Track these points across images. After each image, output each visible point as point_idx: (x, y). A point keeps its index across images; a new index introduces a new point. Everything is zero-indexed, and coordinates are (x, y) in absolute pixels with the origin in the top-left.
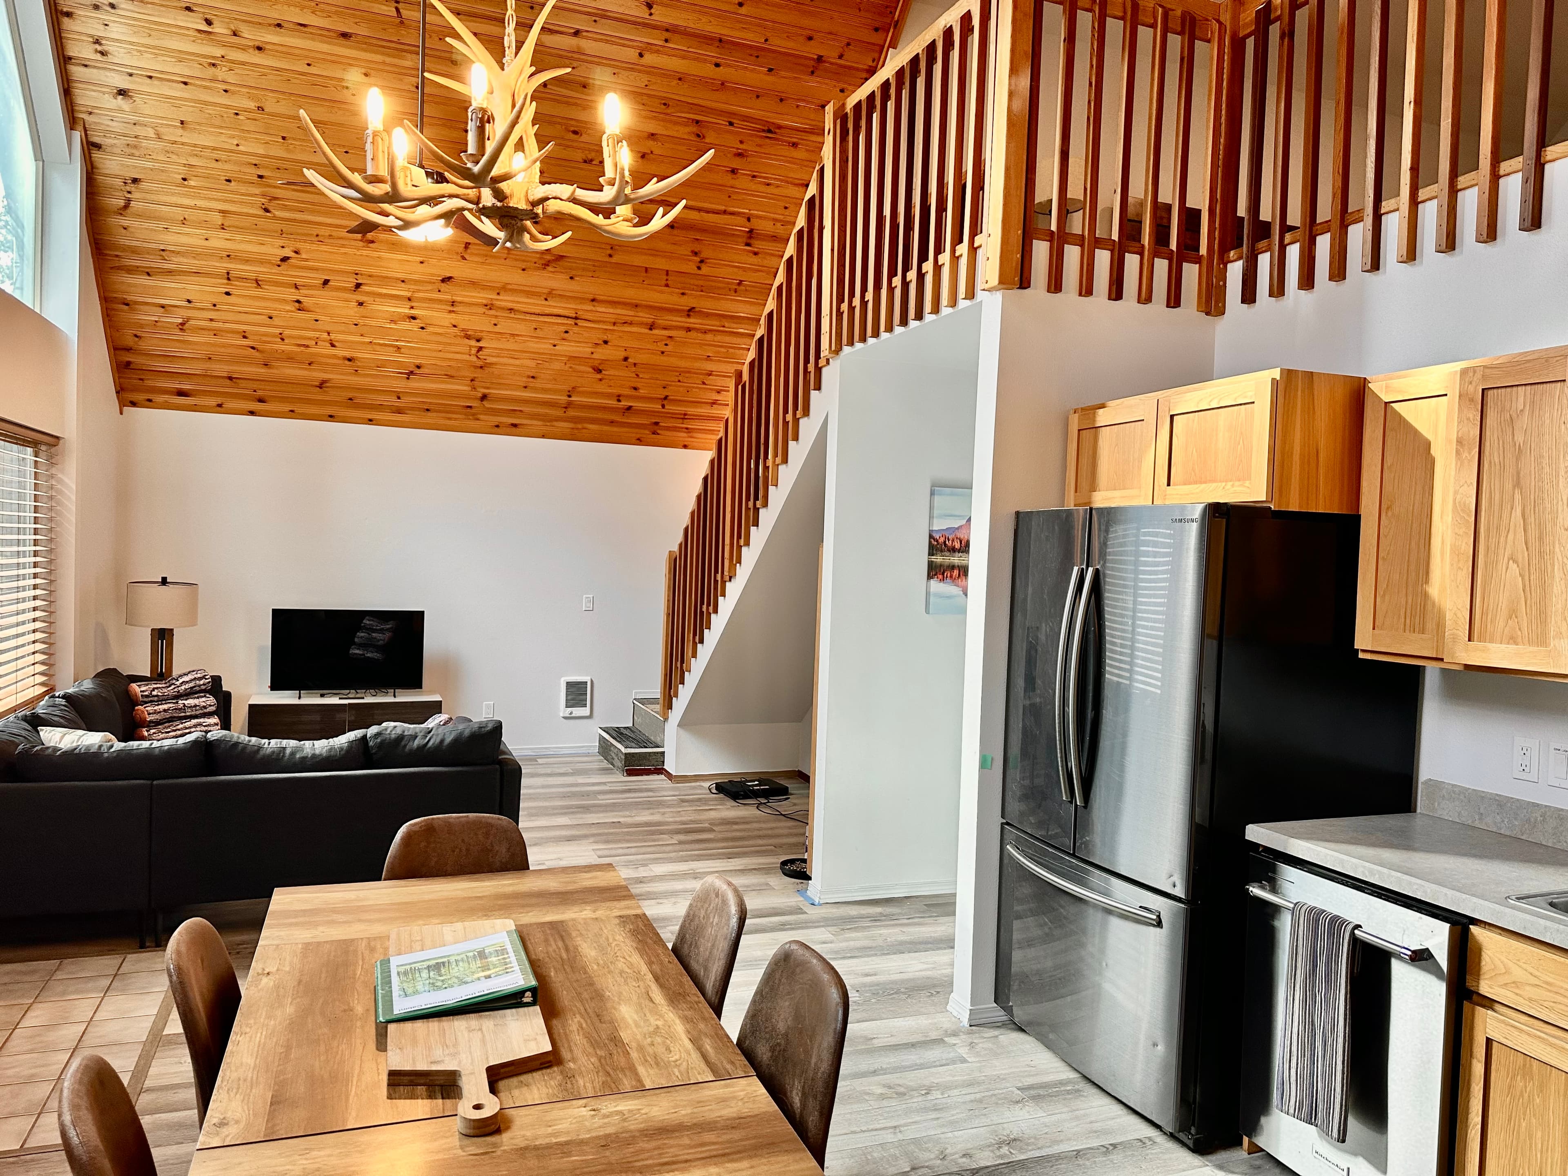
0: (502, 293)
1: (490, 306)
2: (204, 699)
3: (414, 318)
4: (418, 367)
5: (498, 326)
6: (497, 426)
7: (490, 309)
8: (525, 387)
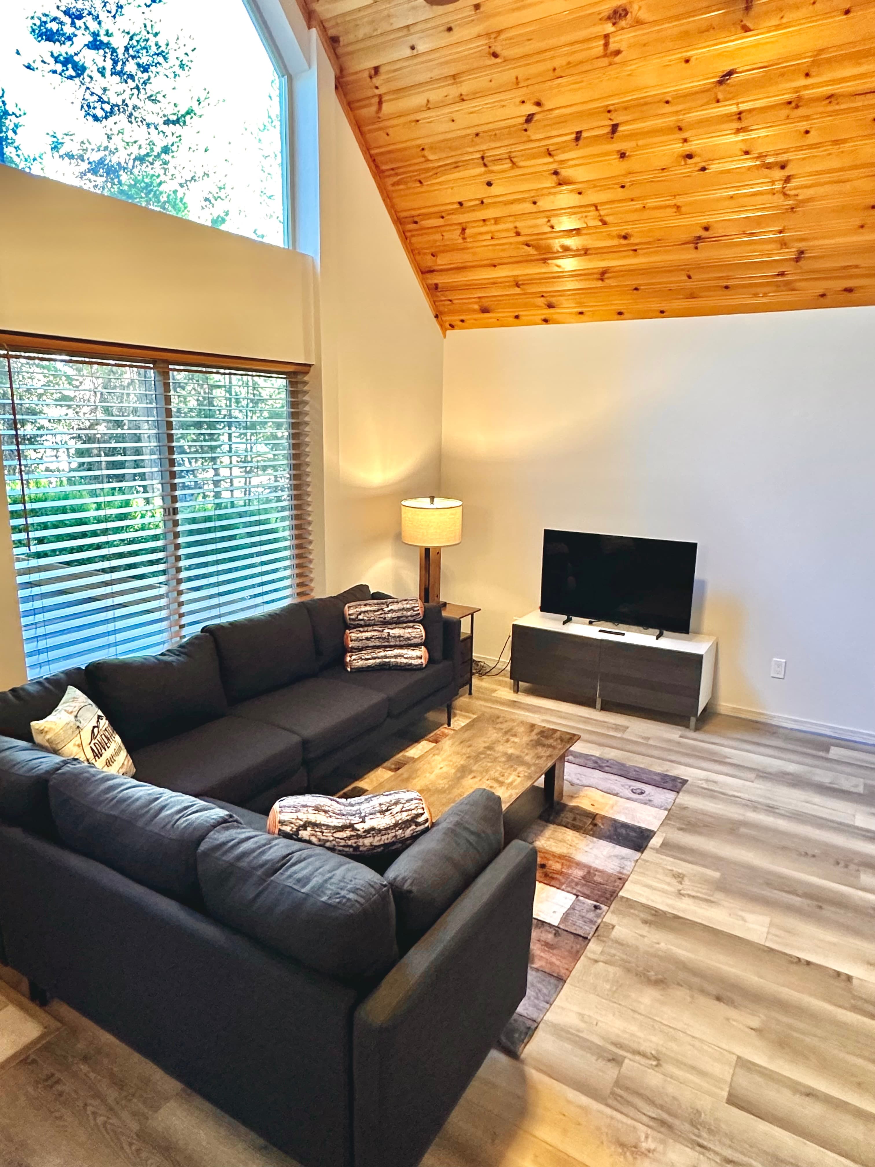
0: (813, 71)
1: (793, 104)
2: (410, 630)
3: (690, 156)
4: (706, 229)
5: (812, 133)
6: (823, 295)
7: (797, 107)
8: (862, 227)
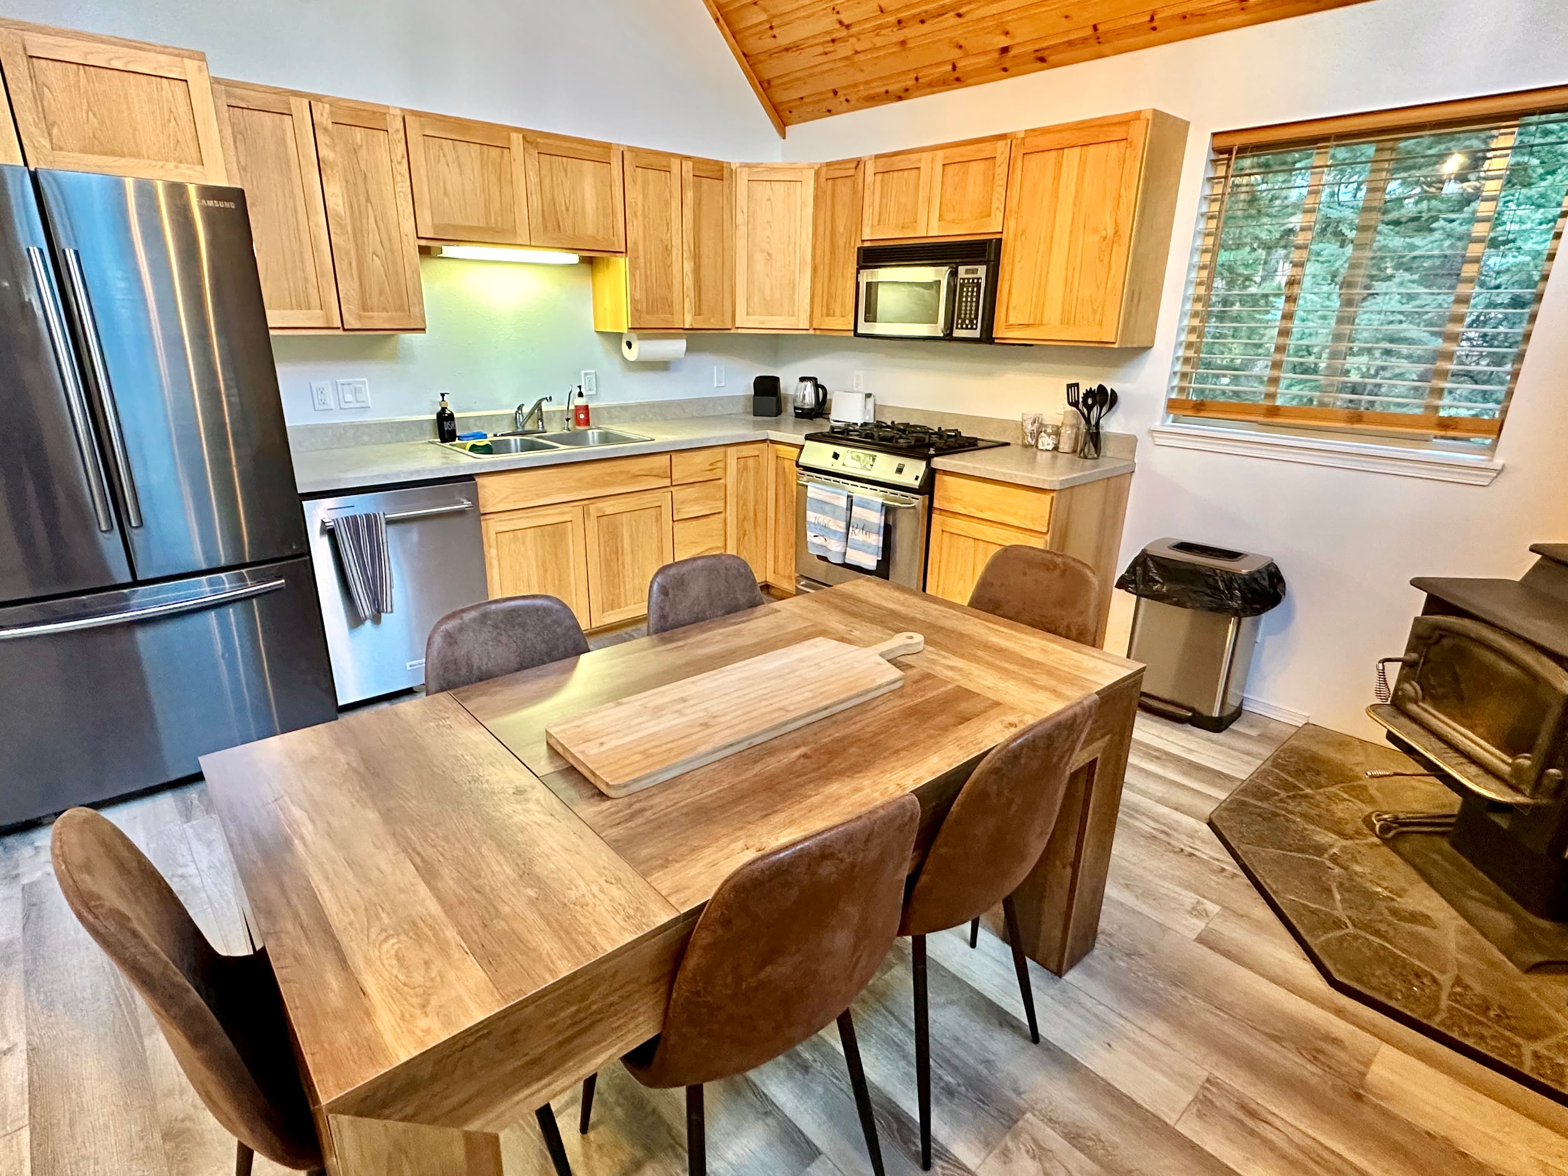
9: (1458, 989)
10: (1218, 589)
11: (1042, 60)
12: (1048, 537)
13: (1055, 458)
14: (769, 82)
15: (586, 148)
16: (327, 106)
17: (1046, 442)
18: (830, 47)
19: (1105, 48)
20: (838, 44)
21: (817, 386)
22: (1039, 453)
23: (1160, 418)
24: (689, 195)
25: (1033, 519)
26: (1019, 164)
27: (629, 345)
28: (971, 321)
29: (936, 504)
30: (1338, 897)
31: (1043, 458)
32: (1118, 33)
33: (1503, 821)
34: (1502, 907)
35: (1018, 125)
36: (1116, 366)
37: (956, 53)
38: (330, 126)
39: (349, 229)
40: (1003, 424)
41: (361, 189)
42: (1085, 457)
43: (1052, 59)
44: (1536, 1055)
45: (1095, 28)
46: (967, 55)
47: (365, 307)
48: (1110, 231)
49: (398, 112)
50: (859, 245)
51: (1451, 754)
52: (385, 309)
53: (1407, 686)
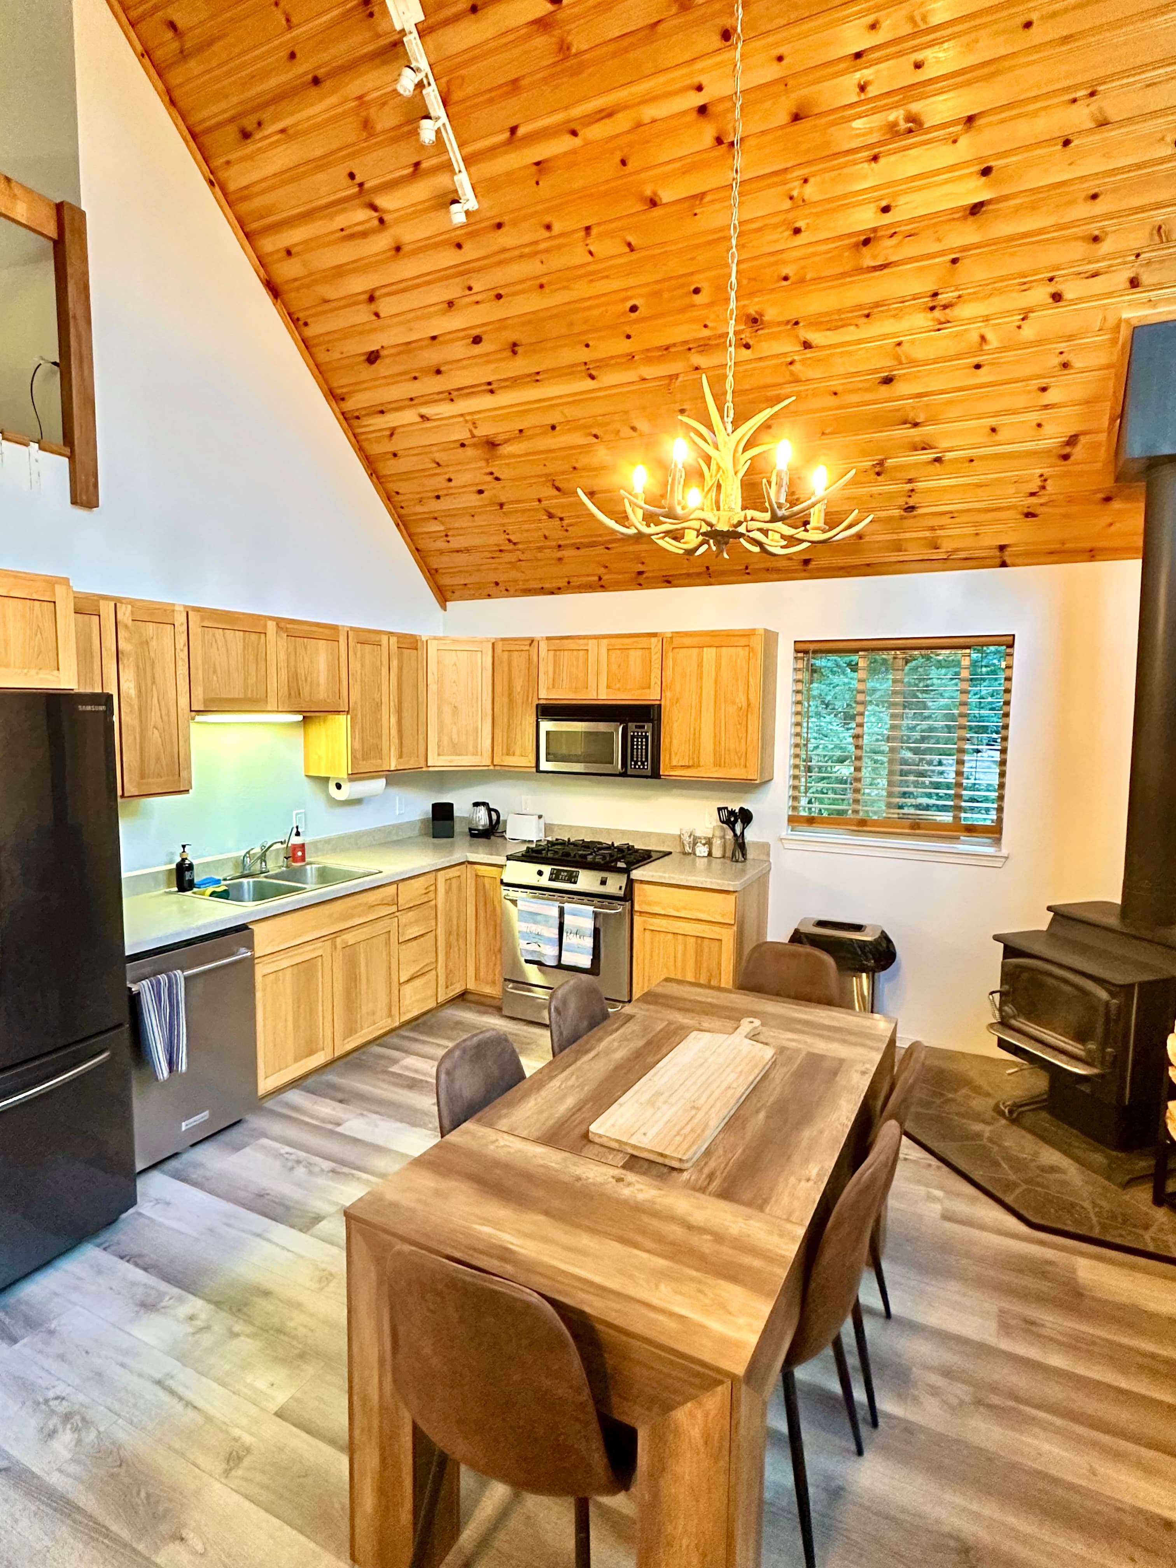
9: (1097, 1210)
10: (857, 954)
11: (669, 582)
12: (735, 928)
13: (709, 863)
14: (436, 570)
15: (321, 630)
16: (129, 607)
17: (702, 850)
18: (498, 554)
19: (712, 580)
20: (503, 555)
21: (490, 810)
22: (697, 859)
23: (785, 831)
24: (395, 663)
25: (723, 915)
26: (670, 654)
27: (339, 786)
28: (643, 763)
29: (637, 908)
30: (1004, 1166)
31: (701, 863)
32: (723, 573)
33: (1085, 1088)
34: (1095, 1150)
35: (666, 627)
36: (746, 792)
37: (602, 570)
38: (130, 623)
39: (136, 707)
40: (662, 837)
41: (149, 675)
42: (737, 861)
43: (675, 582)
44: (1153, 1239)
45: (708, 568)
46: (610, 572)
47: (142, 776)
48: (745, 705)
49: (182, 609)
50: (536, 702)
51: (1049, 1050)
52: (159, 776)
53: (1006, 1008)
